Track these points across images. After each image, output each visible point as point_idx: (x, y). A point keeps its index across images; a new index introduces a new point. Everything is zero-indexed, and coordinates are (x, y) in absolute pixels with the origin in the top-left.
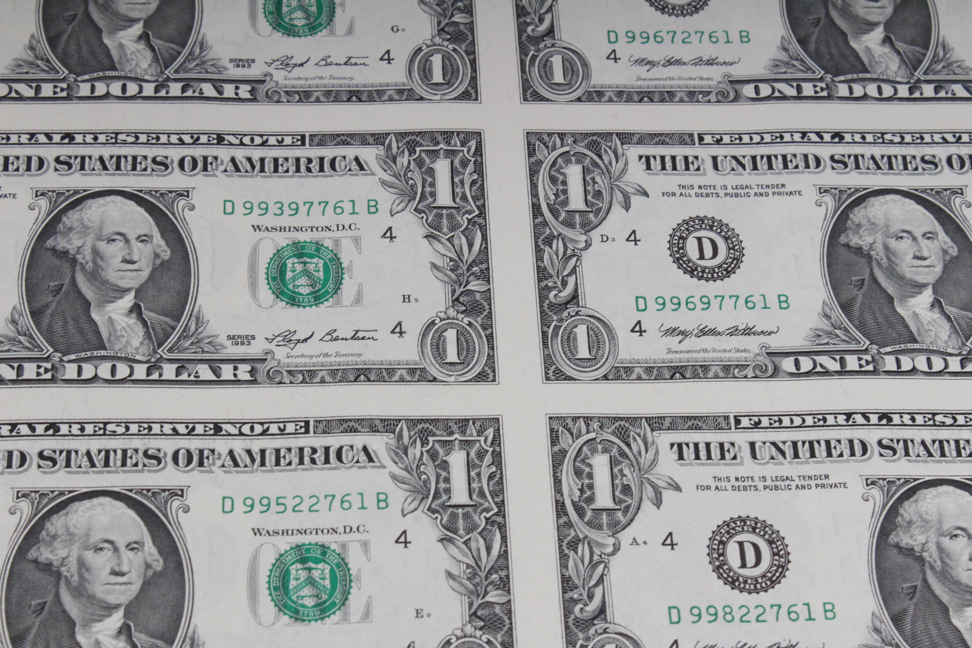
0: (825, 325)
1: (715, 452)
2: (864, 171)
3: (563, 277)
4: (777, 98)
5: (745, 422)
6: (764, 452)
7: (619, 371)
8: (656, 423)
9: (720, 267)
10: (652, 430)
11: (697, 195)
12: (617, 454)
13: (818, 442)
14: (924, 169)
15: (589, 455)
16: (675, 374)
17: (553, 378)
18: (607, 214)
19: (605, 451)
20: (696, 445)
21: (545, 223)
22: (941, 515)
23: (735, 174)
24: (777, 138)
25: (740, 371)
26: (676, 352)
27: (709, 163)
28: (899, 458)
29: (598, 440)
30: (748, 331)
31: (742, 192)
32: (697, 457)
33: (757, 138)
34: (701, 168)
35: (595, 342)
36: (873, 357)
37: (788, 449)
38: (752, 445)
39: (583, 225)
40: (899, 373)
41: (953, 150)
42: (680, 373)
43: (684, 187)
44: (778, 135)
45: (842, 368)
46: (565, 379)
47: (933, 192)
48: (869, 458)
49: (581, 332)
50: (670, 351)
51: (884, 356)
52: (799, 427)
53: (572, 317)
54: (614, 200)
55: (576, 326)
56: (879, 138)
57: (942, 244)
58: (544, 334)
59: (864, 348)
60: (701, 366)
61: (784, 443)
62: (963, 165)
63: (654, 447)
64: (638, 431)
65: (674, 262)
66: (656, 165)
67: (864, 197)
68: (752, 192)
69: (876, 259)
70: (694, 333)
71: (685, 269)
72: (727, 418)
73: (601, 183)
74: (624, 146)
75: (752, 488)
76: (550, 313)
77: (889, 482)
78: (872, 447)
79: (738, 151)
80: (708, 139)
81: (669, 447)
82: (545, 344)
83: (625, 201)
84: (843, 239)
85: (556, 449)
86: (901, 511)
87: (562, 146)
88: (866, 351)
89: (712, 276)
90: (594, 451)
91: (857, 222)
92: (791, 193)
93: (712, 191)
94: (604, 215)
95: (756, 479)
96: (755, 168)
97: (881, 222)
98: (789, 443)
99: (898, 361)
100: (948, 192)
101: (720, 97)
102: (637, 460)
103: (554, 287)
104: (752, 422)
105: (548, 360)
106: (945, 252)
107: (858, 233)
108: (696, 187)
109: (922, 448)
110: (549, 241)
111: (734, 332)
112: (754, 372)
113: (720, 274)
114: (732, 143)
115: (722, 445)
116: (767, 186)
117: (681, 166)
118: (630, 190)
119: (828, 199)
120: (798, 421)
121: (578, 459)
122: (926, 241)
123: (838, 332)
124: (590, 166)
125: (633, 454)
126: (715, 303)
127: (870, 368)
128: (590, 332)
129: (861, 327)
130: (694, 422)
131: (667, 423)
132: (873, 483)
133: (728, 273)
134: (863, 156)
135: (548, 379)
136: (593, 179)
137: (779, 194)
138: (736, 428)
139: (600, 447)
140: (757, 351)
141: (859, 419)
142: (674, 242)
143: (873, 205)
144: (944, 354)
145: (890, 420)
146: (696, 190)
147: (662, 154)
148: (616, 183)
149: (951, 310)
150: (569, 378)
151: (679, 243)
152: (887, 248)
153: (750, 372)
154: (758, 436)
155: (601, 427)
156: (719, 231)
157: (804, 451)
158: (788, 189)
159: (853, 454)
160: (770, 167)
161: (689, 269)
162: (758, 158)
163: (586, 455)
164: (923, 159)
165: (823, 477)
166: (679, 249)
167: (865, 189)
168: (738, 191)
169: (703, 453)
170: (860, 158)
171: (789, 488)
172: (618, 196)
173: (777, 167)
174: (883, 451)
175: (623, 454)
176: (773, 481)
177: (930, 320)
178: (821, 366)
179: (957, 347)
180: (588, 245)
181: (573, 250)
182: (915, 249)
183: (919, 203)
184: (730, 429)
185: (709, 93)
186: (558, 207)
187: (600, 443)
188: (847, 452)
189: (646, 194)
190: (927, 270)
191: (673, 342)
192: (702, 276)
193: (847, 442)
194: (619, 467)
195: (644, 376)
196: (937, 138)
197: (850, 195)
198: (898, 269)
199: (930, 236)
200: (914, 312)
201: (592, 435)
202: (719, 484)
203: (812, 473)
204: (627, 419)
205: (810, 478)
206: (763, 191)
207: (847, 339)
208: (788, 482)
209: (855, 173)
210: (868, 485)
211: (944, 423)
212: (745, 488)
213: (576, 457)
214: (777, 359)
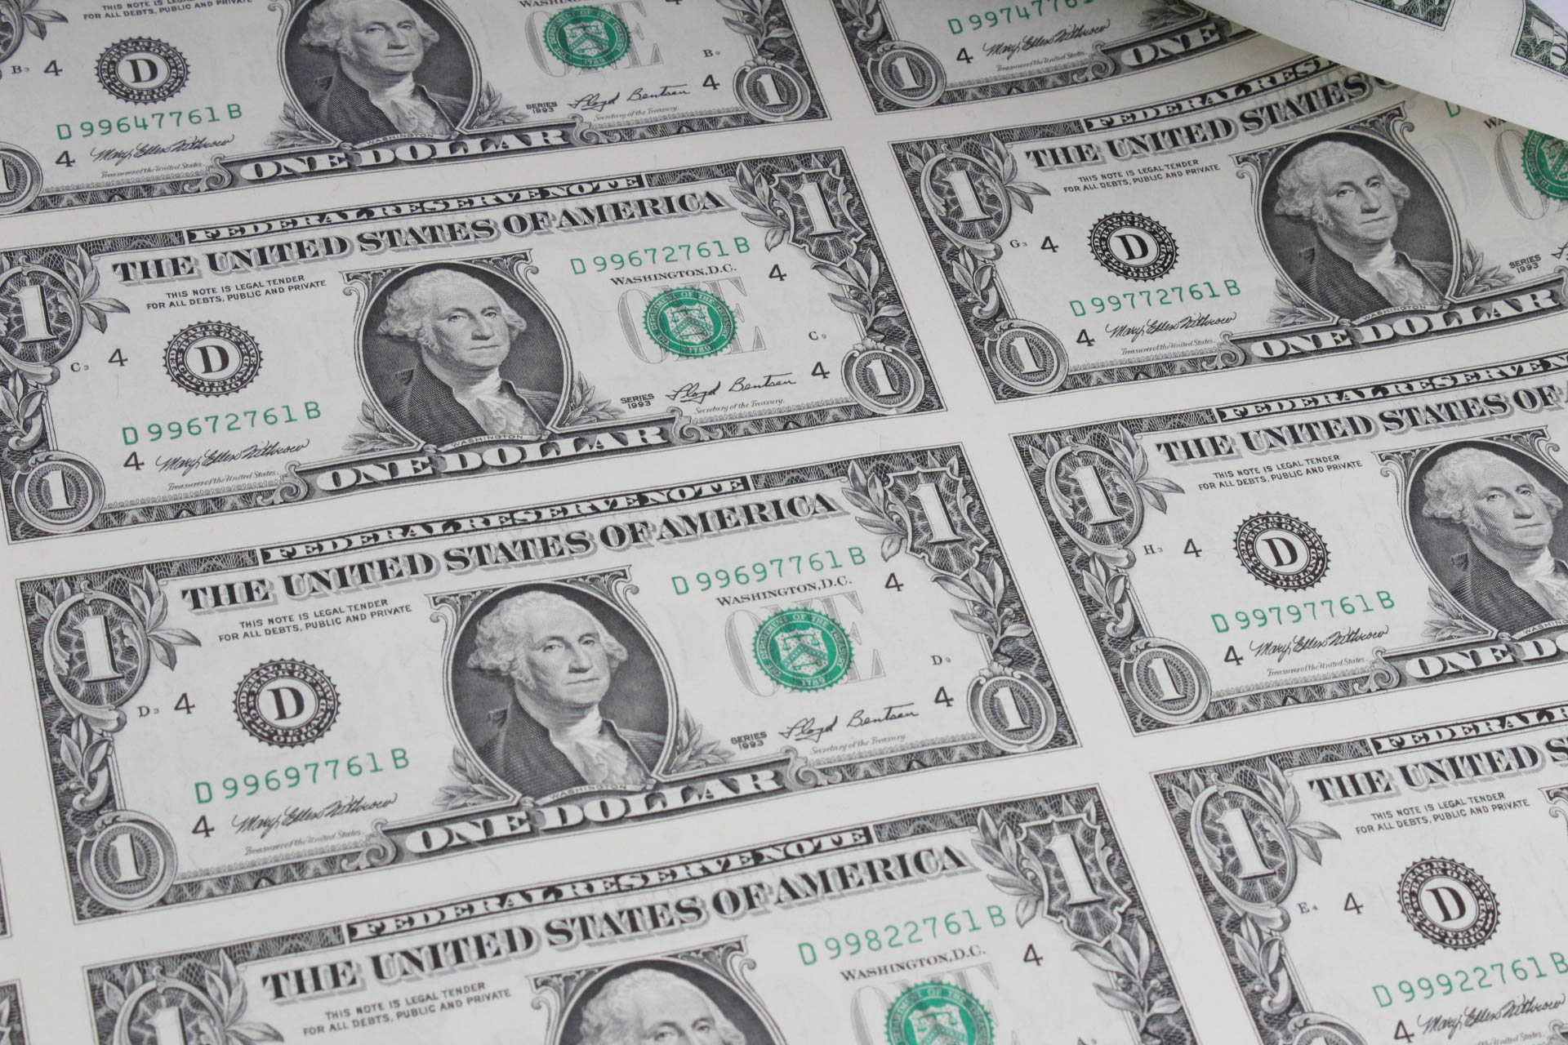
0: (459, 780)
1: (326, 979)
2: (492, 565)
3: (90, 774)
4: (364, 486)
5: (363, 930)
6: (392, 968)
7: (181, 890)
8: (239, 953)
9: (308, 724)
10: (235, 963)
11: (268, 632)
12: (189, 1006)
13: (466, 940)
14: (572, 552)
15: (150, 1013)
16: (259, 881)
17: (88, 915)
18: (144, 678)
19: (171, 1003)
20: (298, 974)
21: (58, 704)
22: (640, 1011)
23: (316, 597)
24: (369, 539)
25: (349, 862)
26: (259, 851)
27: (280, 586)
28: (577, 944)
29: (160, 991)
30: (355, 806)
31: (329, 618)
32: (301, 990)
33: (342, 544)
34: (270, 595)
35: (143, 856)
36: (527, 814)
37: (425, 958)
38: (376, 960)
39: (111, 698)
40: (565, 828)
41: (607, 520)
42: (267, 879)
43: (249, 624)
44: (370, 535)
45: (487, 834)
46: (105, 914)
47: (587, 581)
48: (537, 950)
49: (123, 845)
50: (250, 851)
51: (542, 810)
52: (439, 924)
53: (107, 826)
54: (153, 657)
55: (114, 838)
56: (507, 519)
57: (606, 647)
58: (71, 857)
59: (514, 803)
60: (295, 864)
61: (419, 949)
62: (622, 539)
63: (240, 986)
64: (215, 968)
65: (244, 728)
66: (207, 600)
67: (493, 602)
68: (343, 617)
69: (520, 682)
70: (281, 820)
71: (261, 735)
72: (337, 929)
73: (132, 636)
74: (160, 582)
75: (382, 1019)
76: (76, 827)
77: (566, 979)
78: (538, 936)
79: (318, 565)
80: (275, 554)
81: (260, 982)
82: (73, 870)
83: (169, 657)
84: (472, 661)
85: (101, 1012)
86: (586, 1014)
87: (73, 593)
88: (518, 807)
89: (299, 738)
90: (155, 1006)
91: (489, 636)
92: (396, 610)
93: (288, 623)
94: (140, 679)
95: (386, 1005)
96: (344, 583)
97: (521, 630)
98: (428, 949)
99: (562, 813)
100: (607, 577)
101: (286, 496)
102: (217, 1008)
103: (78, 790)
104: (373, 929)
105: (79, 892)
106: (610, 657)
107: (492, 650)
108: (265, 622)
109: (605, 925)
110: (65, 727)
111: (336, 810)
112: (369, 860)
113: (309, 735)
114: (309, 555)
115: (334, 968)
116: (364, 606)
117: (241, 597)
118: (173, 640)
119: (447, 611)
120: (434, 917)
121: (134, 1022)
122: (585, 647)
123: (477, 787)
124: (114, 615)
125: (212, 1001)
126: (306, 775)
127: (526, 828)
128: (136, 843)
129: (508, 775)
130: (292, 943)
131: (255, 951)
132: (545, 983)
133: (321, 731)
134: (488, 547)
135: (81, 917)
136: (121, 633)
137: (380, 614)
138: (351, 941)
139: (163, 1000)
140: (370, 831)
141: (517, 900)
142: (242, 700)
143: (508, 609)
144: (622, 794)
145: (559, 894)
146: (266, 625)
147: (214, 584)
148: (153, 633)
149: (627, 734)
150: (111, 912)
151: (248, 702)
152: (532, 664)
153: (362, 862)
154: (381, 947)
155: (163, 972)
156: (302, 676)
157: (448, 957)
158: (391, 605)
159: (513, 948)
160: (365, 580)
161: (266, 735)
162: (347, 571)
163: (145, 1014)
164: (569, 539)
165: (476, 987)
166: (250, 709)
167: (494, 590)
168: (324, 619)
169: (308, 983)
170: (485, 550)
171: (431, 1010)
172: (158, 650)
173: (374, 579)
174: (554, 938)
175: (197, 1004)
176: (408, 1003)
177: (600, 751)
178: (459, 836)
179: (639, 780)
180: (122, 723)
181: (102, 735)
182: (570, 659)
183: (569, 598)
184: (343, 943)
185: (271, 492)
186: (74, 678)
187: (164, 993)
188: (505, 947)
189: (196, 642)
190: (589, 684)
191: (253, 837)
192: (285, 741)
193: (505, 934)
194: (193, 1023)
195: (217, 891)
196: (585, 508)
197: (476, 601)
198: (551, 690)
199: (588, 639)
200: (578, 744)
201: (151, 985)
202: (335, 1021)
203: (461, 985)
204: (198, 955)
205: (459, 991)
206: (358, 613)
207: (490, 794)
208: (430, 1002)
209: (479, 570)
210: (537, 987)
211: (631, 886)
212: (372, 1021)
213: (132, 1017)
214: (398, 838)
